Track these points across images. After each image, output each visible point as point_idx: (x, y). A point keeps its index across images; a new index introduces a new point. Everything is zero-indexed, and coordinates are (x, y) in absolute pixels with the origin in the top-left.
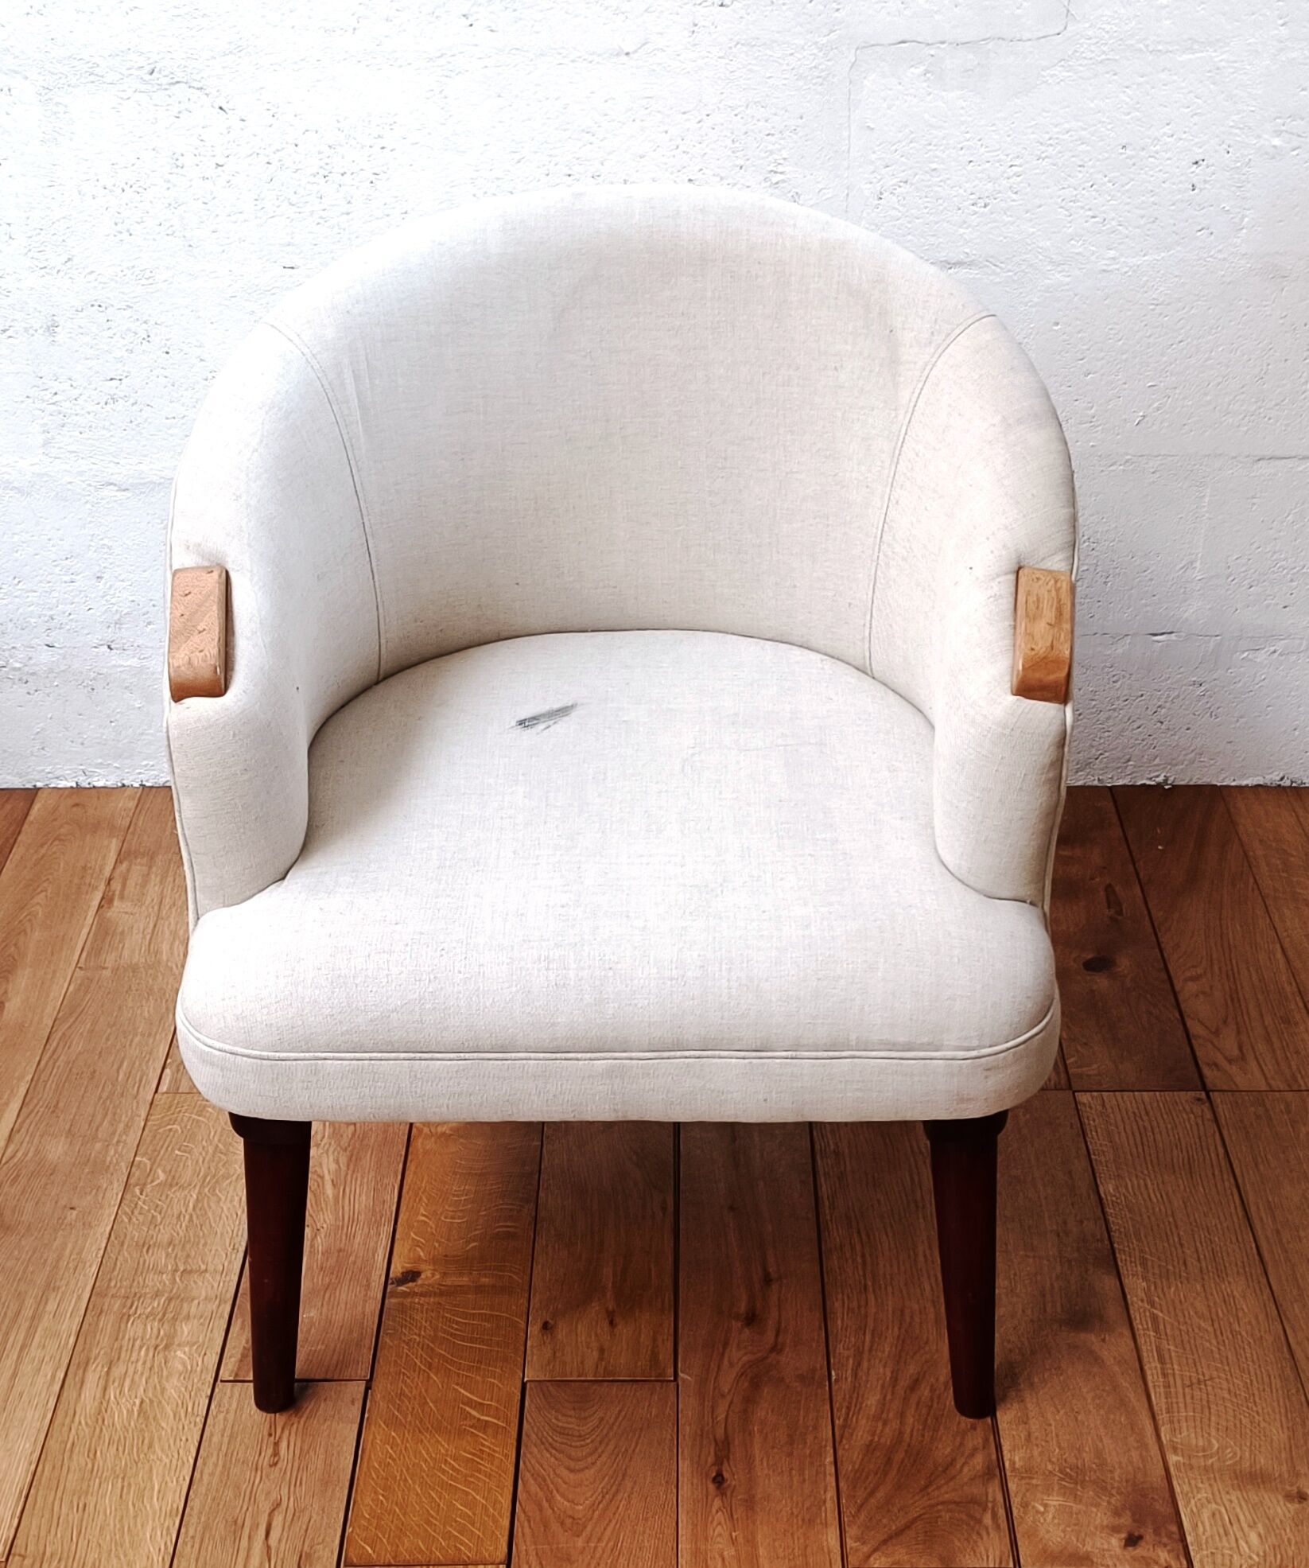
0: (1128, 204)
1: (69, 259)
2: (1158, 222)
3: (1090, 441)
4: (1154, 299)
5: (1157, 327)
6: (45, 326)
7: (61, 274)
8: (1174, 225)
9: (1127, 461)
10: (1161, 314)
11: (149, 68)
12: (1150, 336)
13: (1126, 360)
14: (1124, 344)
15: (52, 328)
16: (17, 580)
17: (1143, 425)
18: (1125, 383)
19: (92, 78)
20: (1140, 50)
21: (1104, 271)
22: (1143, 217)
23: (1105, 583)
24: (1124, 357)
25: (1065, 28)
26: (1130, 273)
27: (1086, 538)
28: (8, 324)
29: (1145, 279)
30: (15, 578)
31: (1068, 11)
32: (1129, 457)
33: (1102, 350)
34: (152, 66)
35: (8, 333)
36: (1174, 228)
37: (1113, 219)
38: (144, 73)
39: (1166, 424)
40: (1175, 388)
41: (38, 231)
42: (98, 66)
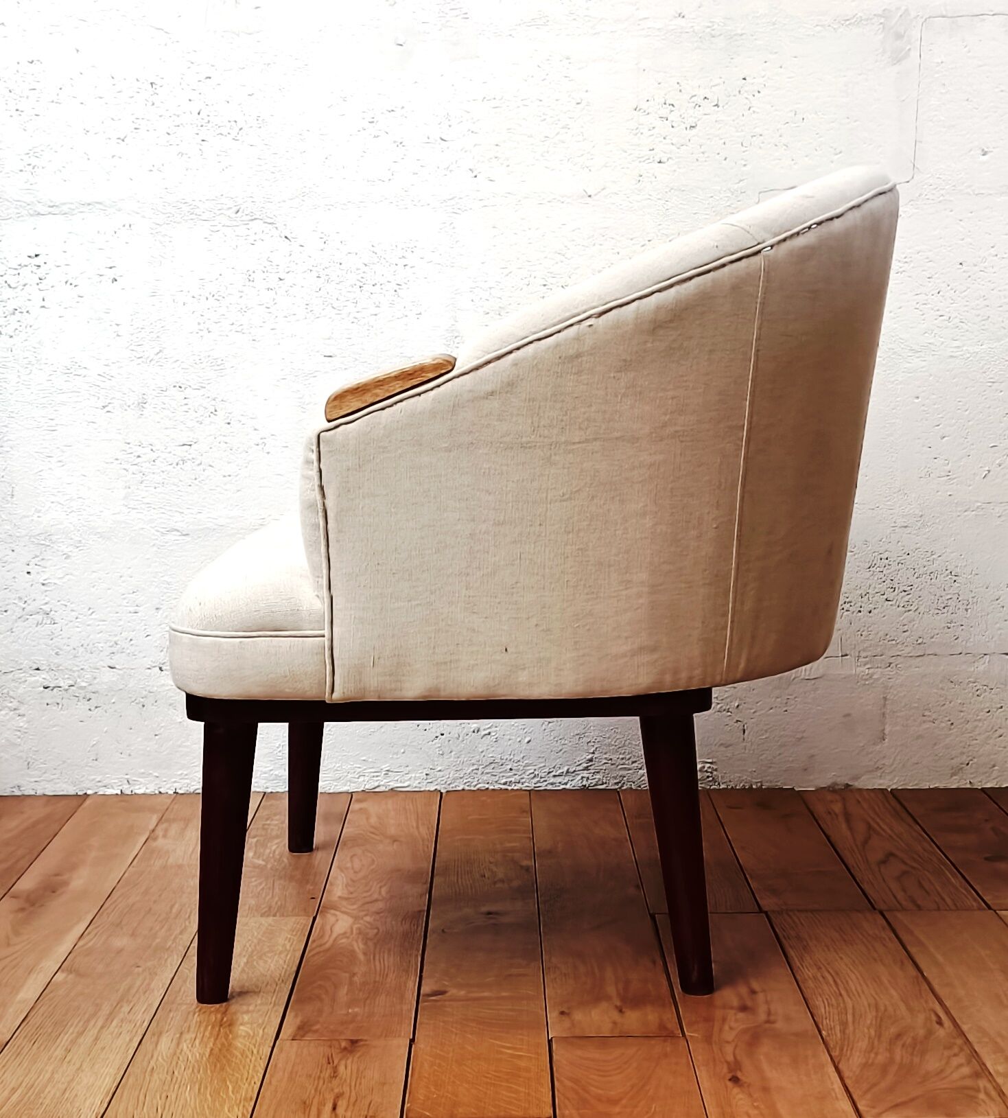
0: (966, 306)
1: (160, 351)
2: (990, 319)
3: (947, 491)
4: (992, 378)
5: (995, 400)
6: (136, 403)
7: (153, 362)
8: (1003, 322)
9: (978, 507)
11: (235, 209)
12: (989, 407)
13: (972, 426)
14: (970, 413)
15: (142, 404)
16: (91, 611)
17: (988, 478)
18: (973, 444)
19: (193, 216)
20: (968, 194)
21: (951, 357)
22: (978, 315)
23: (967, 610)
24: (970, 423)
25: (913, 178)
26: (971, 358)
27: (949, 571)
28: (108, 401)
29: (983, 362)
30: (90, 609)
31: (915, 166)
32: (979, 504)
33: (953, 419)
34: (238, 208)
35: (107, 409)
36: (1003, 325)
37: (956, 317)
38: (231, 213)
41: (140, 330)
42: (198, 207)
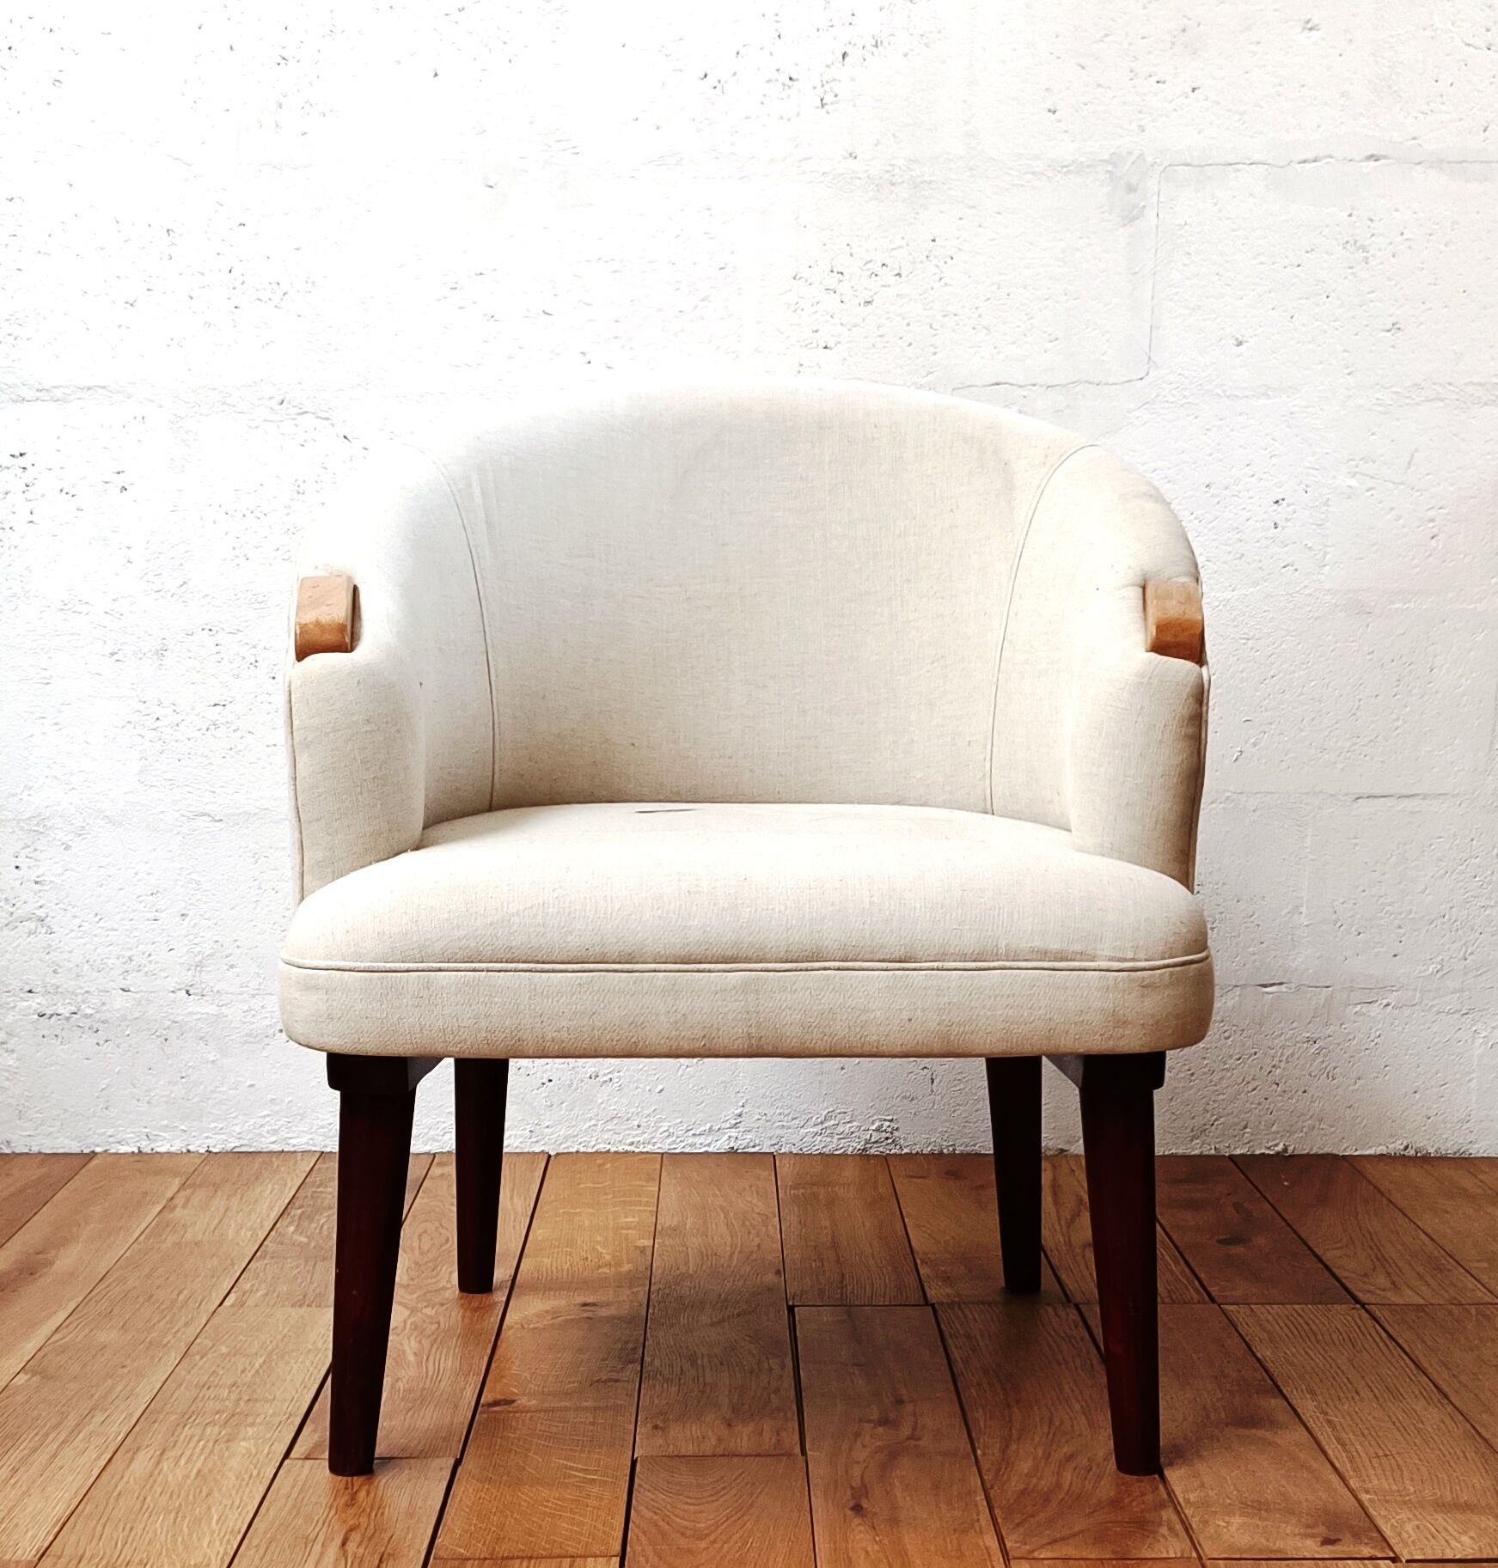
0: (1215, 539)
1: (185, 583)
2: (1244, 559)
4: (1245, 634)
5: (1250, 661)
6: (154, 650)
7: (175, 597)
8: (1260, 561)
9: (1228, 798)
10: (1252, 649)
11: (279, 399)
12: (1242, 672)
13: (1221, 694)
15: (161, 652)
16: (99, 917)
17: (1240, 761)
18: (1221, 718)
19: (225, 407)
20: (1218, 395)
22: (1230, 552)
24: (1218, 691)
25: (1148, 373)
26: (1220, 607)
28: (118, 647)
29: (1235, 613)
30: (97, 914)
31: (1150, 358)
32: (1229, 795)
34: (282, 397)
35: (116, 657)
36: (1260, 565)
38: (274, 403)
39: (1264, 760)
40: (1271, 724)
41: (157, 555)
42: (231, 395)
